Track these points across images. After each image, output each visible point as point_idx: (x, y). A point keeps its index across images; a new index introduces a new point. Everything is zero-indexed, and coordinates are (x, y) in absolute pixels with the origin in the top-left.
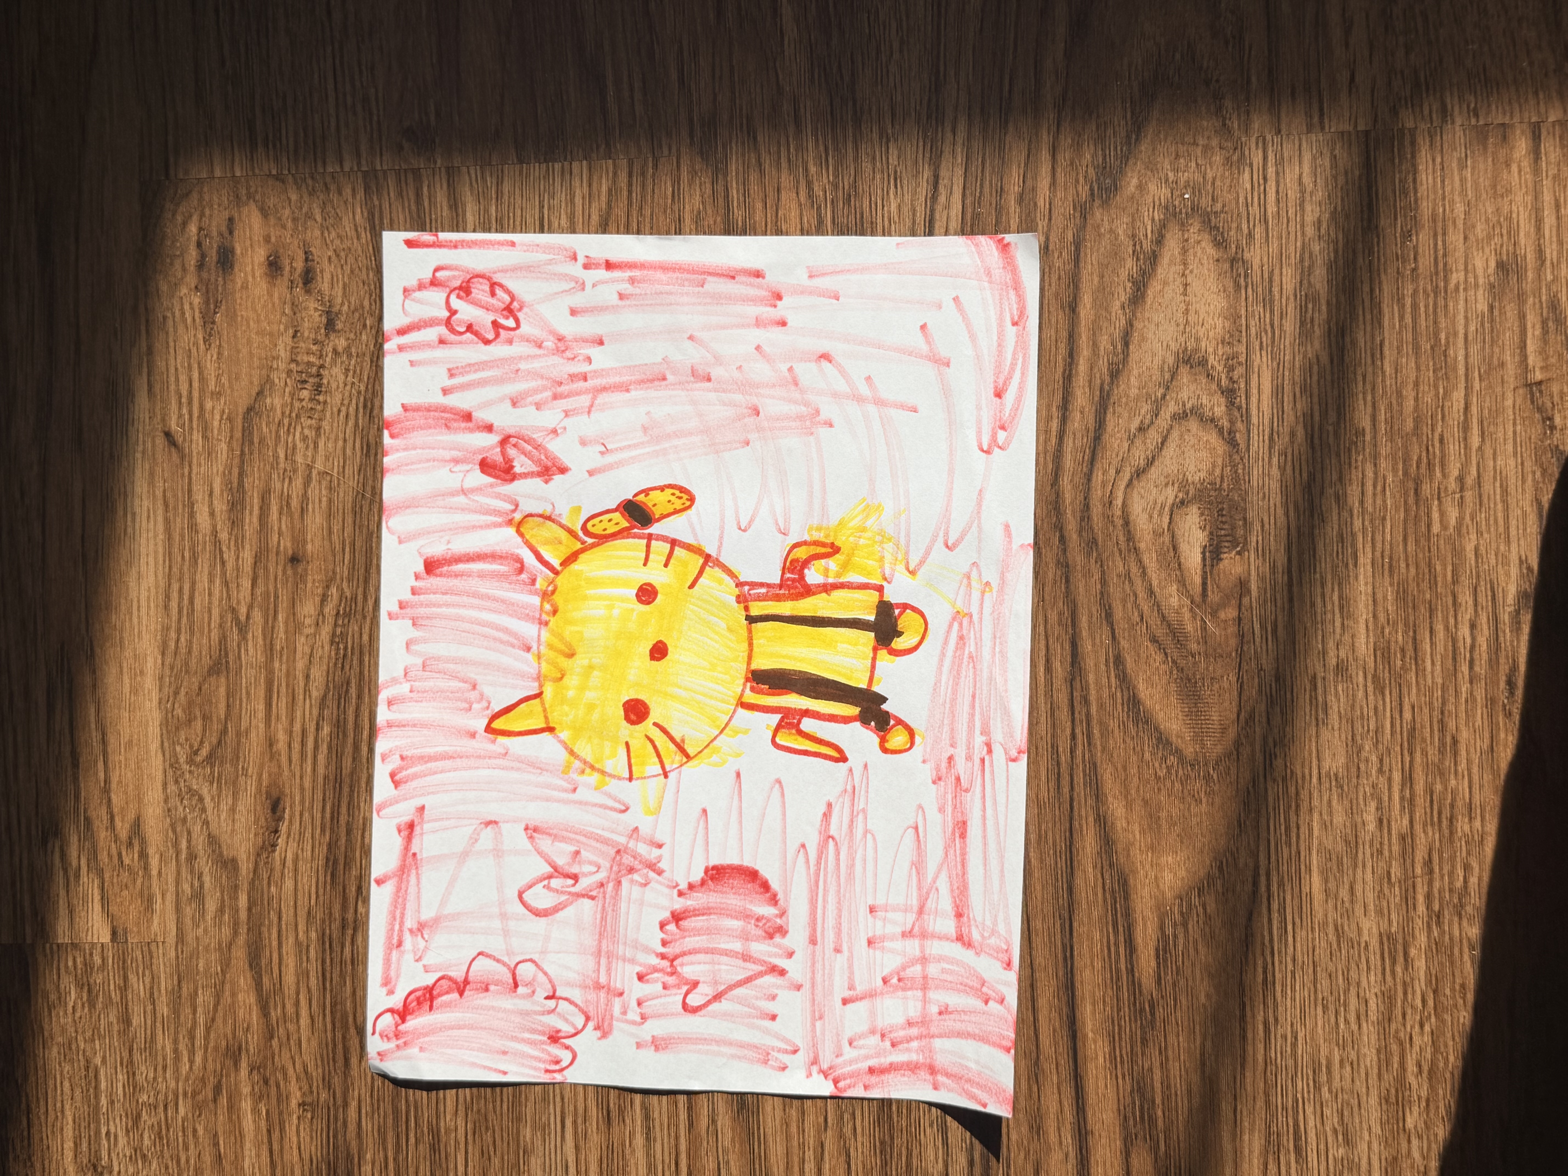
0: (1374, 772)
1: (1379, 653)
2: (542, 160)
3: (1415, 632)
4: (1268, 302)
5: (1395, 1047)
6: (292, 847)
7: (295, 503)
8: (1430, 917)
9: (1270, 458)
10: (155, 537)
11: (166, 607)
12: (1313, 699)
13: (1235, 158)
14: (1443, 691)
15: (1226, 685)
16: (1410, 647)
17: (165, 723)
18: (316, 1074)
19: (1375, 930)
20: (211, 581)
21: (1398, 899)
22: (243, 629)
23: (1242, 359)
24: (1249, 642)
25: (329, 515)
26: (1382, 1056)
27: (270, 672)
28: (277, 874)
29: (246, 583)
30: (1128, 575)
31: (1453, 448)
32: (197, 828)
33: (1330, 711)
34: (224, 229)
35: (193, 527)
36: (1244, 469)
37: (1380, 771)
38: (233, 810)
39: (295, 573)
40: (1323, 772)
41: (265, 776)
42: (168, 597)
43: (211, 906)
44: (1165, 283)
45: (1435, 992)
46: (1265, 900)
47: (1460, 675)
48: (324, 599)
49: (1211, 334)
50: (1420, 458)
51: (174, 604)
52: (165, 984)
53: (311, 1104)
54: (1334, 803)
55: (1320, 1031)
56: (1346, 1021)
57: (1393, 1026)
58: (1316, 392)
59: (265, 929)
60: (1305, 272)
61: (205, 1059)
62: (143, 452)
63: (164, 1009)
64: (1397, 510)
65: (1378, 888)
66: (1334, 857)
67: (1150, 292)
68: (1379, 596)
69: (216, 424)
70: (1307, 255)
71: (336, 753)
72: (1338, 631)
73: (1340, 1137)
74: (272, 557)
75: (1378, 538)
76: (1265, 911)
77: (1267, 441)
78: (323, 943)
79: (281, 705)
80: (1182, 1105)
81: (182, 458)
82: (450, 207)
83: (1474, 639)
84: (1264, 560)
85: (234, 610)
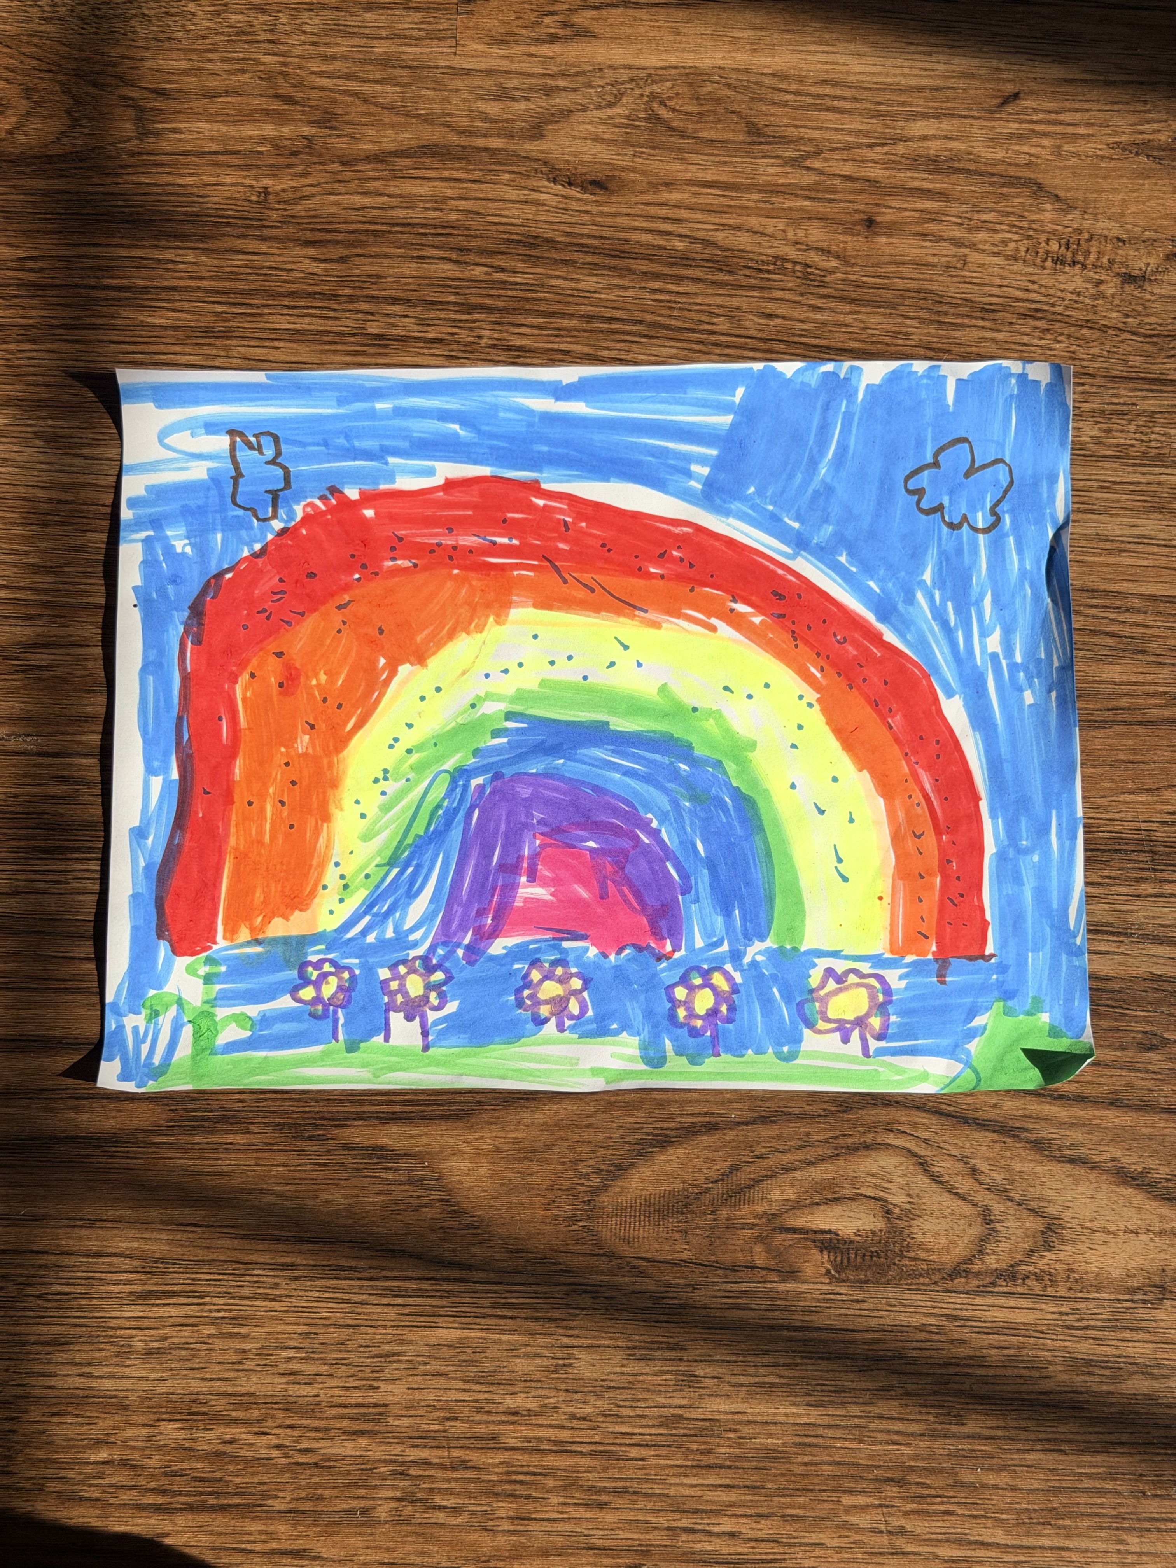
1: (707, 1424)
3: (730, 1467)
4: (1114, 1325)
5: (255, 1414)
6: (553, 201)
7: (933, 227)
8: (403, 1464)
9: (935, 1315)
10: (904, 75)
11: (825, 82)
12: (657, 1345)
14: (660, 1495)
15: (679, 1247)
16: (712, 1460)
17: (697, 72)
18: (300, 208)
19: (390, 1399)
20: (851, 132)
21: (425, 1427)
22: (796, 162)
23: (1050, 1291)
24: (726, 1276)
25: (917, 264)
26: (245, 1399)
27: (748, 188)
28: (523, 182)
29: (847, 170)
30: (807, 1145)
31: (938, 1525)
32: (579, 99)
33: (643, 1363)
35: (913, 116)
36: (923, 1284)
38: (597, 139)
39: (855, 223)
40: (575, 1351)
41: (632, 176)
42: (836, 84)
43: (492, 108)
44: (1140, 1209)
45: (316, 1464)
46: (432, 1274)
47: (678, 1516)
49: (1079, 1258)
50: (928, 1487)
51: (827, 90)
52: (409, 51)
53: (266, 201)
54: (538, 1361)
55: (280, 1328)
56: (289, 1359)
57: (280, 1414)
58: (1009, 1372)
60: (1146, 1370)
61: (323, 89)
62: (997, 69)
63: (381, 48)
64: (869, 1457)
65: (439, 1405)
66: (477, 1357)
67: (1130, 1191)
68: (772, 1429)
69: (1026, 149)
71: (652, 254)
72: (734, 1379)
73: (156, 1345)
74: (875, 199)
75: (839, 1433)
76: (420, 1273)
77: (954, 1313)
78: (443, 227)
79: (709, 198)
80: (207, 1165)
81: (991, 111)
83: (718, 1535)
84: (819, 1300)
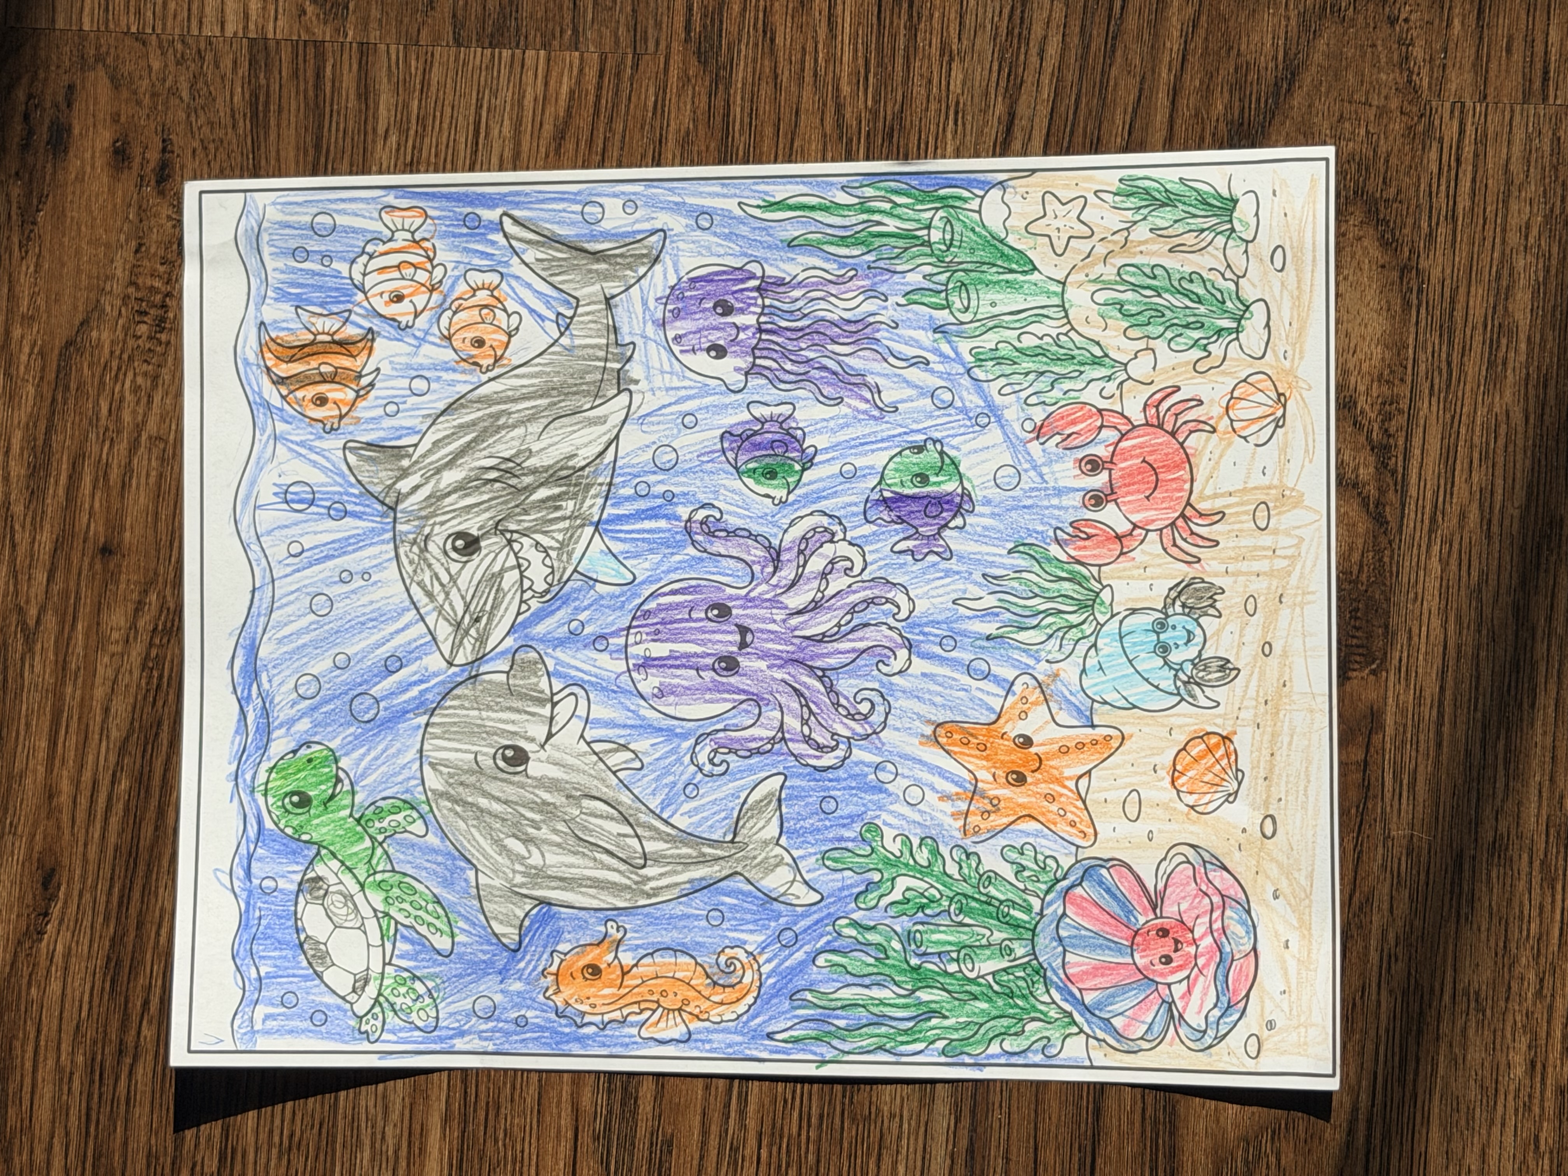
0: (1530, 995)
2: (487, 44)
13: (1420, 128)
34: (60, 98)
37: (1539, 994)
48: (139, 606)
59: (17, 1044)
70: (1506, 272)
82: (359, 96)
85: (20, 610)
